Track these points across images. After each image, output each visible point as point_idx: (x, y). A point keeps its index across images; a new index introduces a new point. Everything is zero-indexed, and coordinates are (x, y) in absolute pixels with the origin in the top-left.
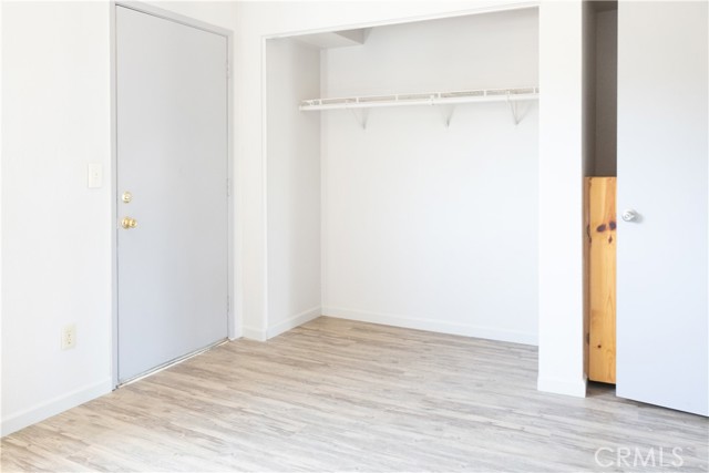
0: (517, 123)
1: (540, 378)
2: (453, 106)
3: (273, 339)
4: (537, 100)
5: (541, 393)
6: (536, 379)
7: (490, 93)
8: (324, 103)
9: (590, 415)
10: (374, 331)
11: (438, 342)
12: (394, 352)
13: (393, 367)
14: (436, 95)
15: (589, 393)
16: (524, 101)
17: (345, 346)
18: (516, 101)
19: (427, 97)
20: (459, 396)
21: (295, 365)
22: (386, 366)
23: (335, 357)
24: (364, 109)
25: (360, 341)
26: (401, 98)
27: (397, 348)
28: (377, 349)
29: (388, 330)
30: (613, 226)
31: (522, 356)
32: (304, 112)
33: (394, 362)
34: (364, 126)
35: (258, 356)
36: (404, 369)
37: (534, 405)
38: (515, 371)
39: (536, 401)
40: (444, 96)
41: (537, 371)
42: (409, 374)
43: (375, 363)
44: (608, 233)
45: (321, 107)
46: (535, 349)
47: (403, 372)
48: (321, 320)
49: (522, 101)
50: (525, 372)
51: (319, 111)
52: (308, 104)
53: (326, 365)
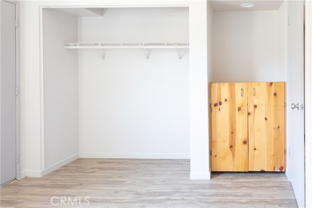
0: (180, 59)
1: (191, 174)
2: (151, 50)
3: (48, 175)
4: (189, 49)
5: (192, 181)
6: (189, 174)
7: (168, 44)
8: (80, 45)
9: (212, 187)
10: (109, 163)
11: (143, 163)
12: (120, 172)
13: (120, 179)
14: (142, 44)
15: (211, 177)
16: (184, 49)
17: (93, 172)
18: (180, 49)
19: (137, 45)
20: (154, 188)
21: (62, 187)
22: (116, 179)
23: (86, 179)
24: (103, 49)
25: (101, 169)
26: (124, 45)
27: (122, 170)
28: (112, 171)
29: (117, 161)
30: (220, 103)
31: (184, 164)
32: (67, 49)
33: (120, 177)
34: (104, 58)
35: (37, 186)
36: (126, 180)
37: (188, 186)
38: (180, 172)
39: (189, 184)
40: (146, 45)
41: (190, 171)
42: (128, 182)
43: (110, 179)
44: (219, 107)
45: (78, 47)
46: (189, 161)
47: (124, 181)
48: (79, 160)
49: (182, 49)
50: (184, 172)
51: (77, 49)
52: (71, 45)
53: (81, 184)
